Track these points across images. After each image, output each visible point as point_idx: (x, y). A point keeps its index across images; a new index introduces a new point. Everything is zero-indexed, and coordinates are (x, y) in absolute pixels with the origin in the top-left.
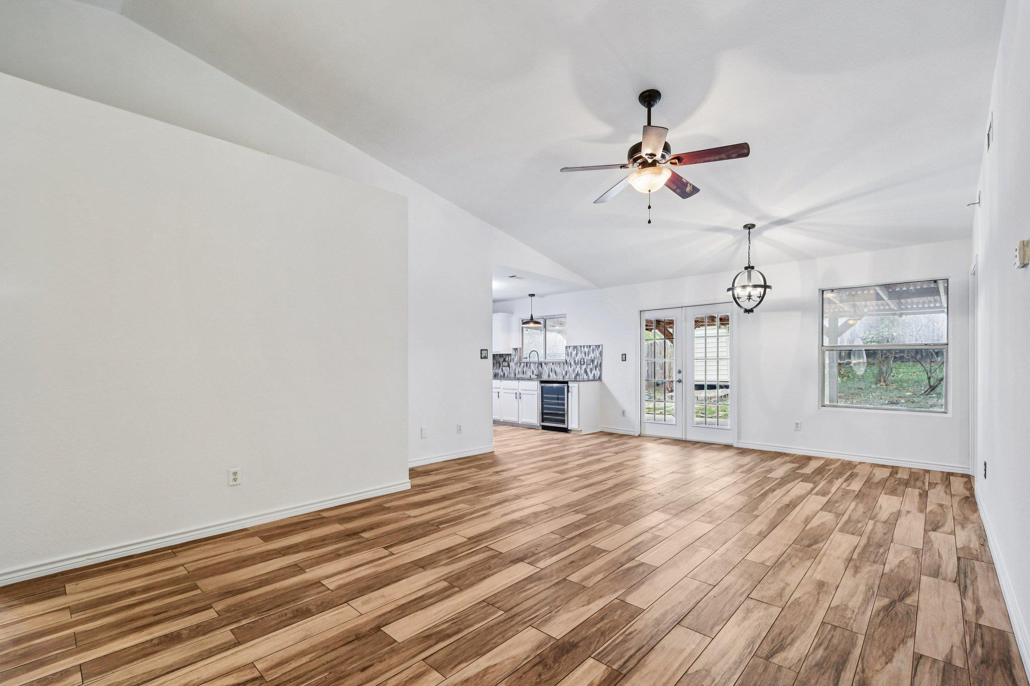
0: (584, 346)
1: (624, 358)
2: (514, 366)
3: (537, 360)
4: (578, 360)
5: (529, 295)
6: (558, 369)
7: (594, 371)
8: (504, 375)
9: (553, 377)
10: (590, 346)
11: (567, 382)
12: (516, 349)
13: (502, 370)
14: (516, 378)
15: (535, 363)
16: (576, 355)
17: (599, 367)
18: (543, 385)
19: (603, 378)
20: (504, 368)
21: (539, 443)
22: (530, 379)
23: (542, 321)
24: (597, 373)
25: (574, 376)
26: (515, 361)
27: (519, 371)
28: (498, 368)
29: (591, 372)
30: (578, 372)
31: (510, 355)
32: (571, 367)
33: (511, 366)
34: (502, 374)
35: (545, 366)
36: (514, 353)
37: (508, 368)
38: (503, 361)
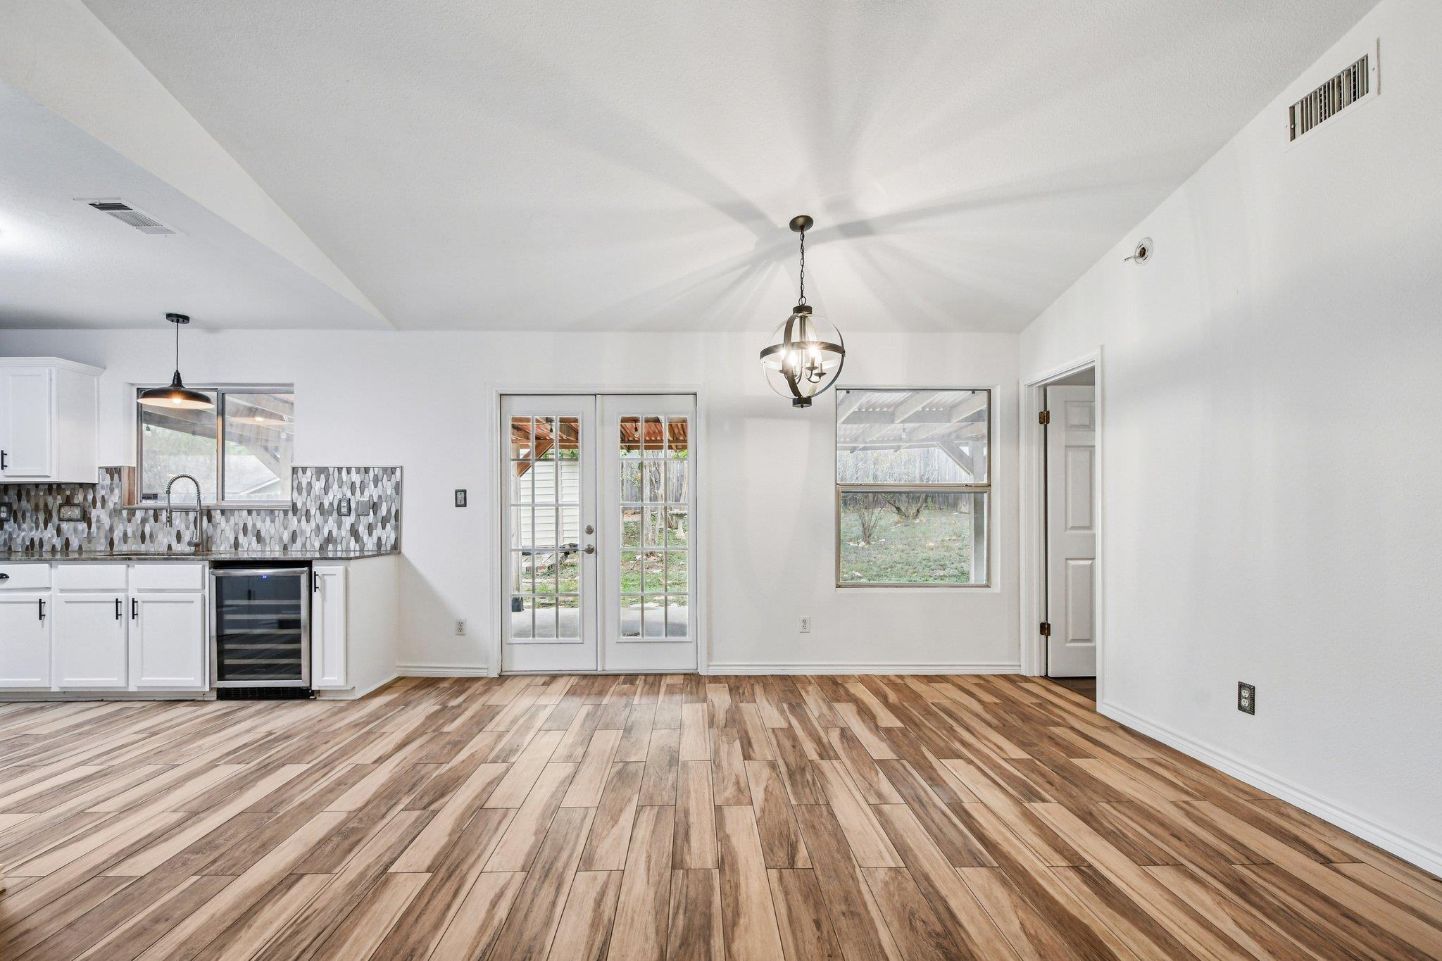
0: (349, 470)
1: (461, 499)
2: (106, 521)
3: (195, 502)
4: (331, 504)
5: (169, 316)
6: (266, 527)
7: (378, 532)
8: (67, 544)
9: (249, 549)
10: (367, 470)
11: (308, 563)
12: (113, 472)
13: (59, 531)
14: (111, 555)
15: (186, 511)
16: (326, 489)
17: (393, 521)
18: (221, 572)
19: (405, 547)
20: (64, 526)
21: (226, 772)
22: (169, 556)
23: (212, 395)
24: (388, 535)
25: (317, 545)
26: (111, 505)
27: (125, 534)
28: (42, 525)
29: (370, 534)
30: (330, 532)
31: (93, 486)
32: (308, 521)
33: (94, 520)
34: (58, 543)
35: (223, 519)
36: (108, 481)
37: (82, 526)
38: (61, 506)
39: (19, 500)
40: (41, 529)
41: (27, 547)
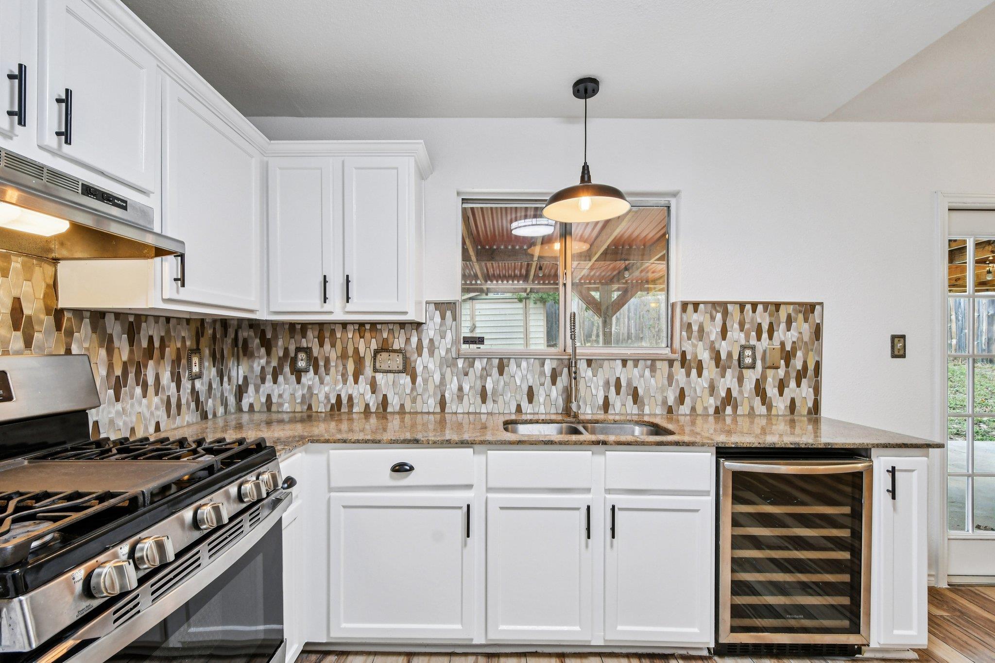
0: (753, 305)
1: (899, 347)
2: (435, 373)
4: (731, 354)
6: (645, 383)
7: (791, 391)
10: (777, 306)
12: (445, 308)
13: (373, 386)
16: (724, 333)
17: (811, 376)
20: (381, 379)
24: (804, 393)
25: (711, 407)
26: (441, 352)
27: (460, 389)
28: (351, 379)
29: (781, 394)
30: (729, 391)
31: (418, 325)
32: (700, 375)
33: (419, 370)
34: (373, 401)
35: (589, 373)
36: (438, 319)
37: (405, 379)
38: (376, 352)
39: (321, 345)
40: (350, 382)
41: (332, 406)
